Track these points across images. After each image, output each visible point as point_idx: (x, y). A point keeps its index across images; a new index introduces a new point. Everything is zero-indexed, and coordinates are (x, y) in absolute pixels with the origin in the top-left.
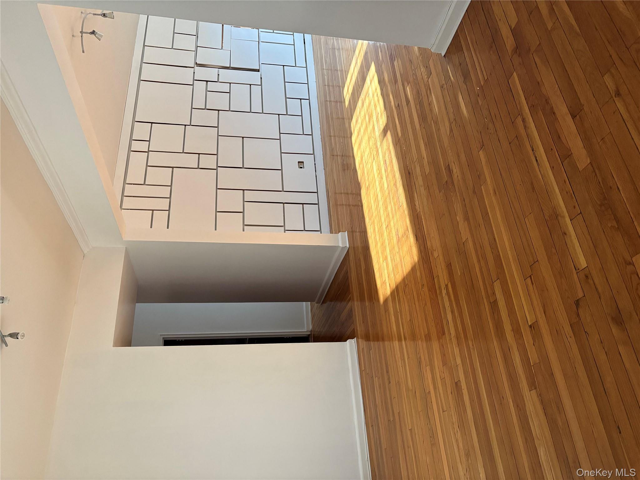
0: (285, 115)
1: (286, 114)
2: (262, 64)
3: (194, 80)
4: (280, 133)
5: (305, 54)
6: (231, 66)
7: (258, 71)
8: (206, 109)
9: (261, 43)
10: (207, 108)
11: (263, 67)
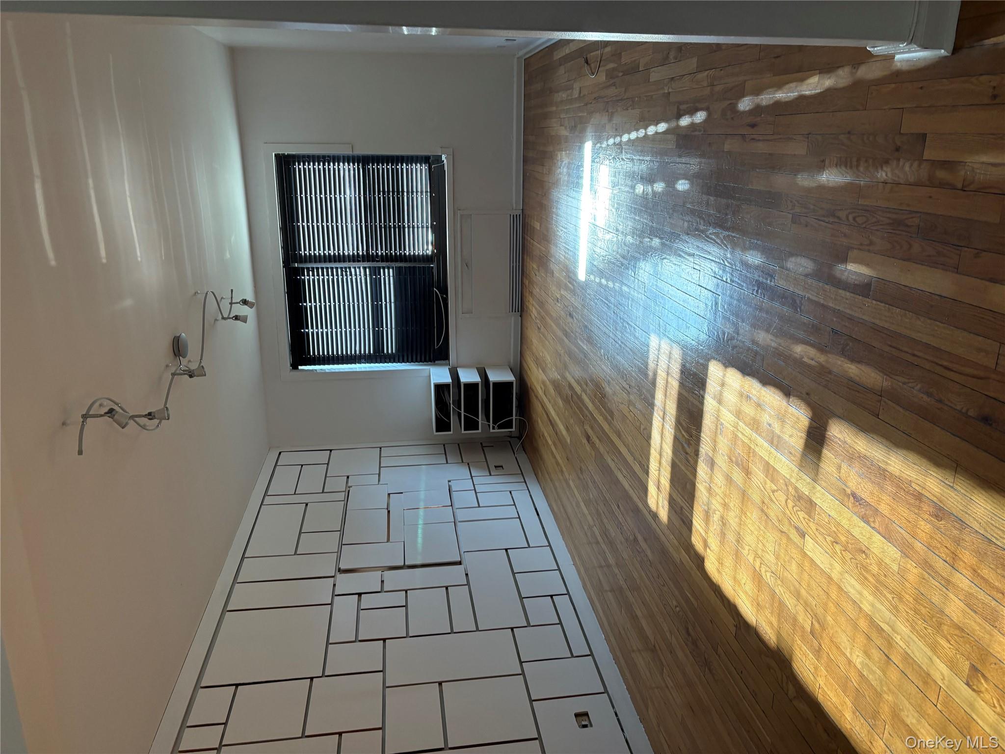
0: (526, 627)
1: (526, 625)
2: (464, 552)
3: (334, 595)
4: (521, 663)
5: (543, 528)
6: (406, 564)
7: (460, 563)
8: (357, 640)
9: (459, 524)
10: (359, 639)
11: (467, 558)
